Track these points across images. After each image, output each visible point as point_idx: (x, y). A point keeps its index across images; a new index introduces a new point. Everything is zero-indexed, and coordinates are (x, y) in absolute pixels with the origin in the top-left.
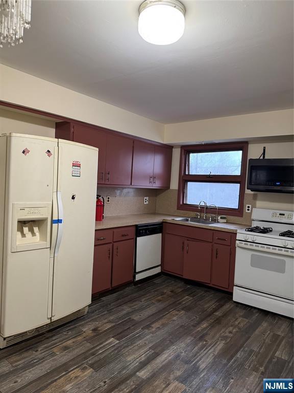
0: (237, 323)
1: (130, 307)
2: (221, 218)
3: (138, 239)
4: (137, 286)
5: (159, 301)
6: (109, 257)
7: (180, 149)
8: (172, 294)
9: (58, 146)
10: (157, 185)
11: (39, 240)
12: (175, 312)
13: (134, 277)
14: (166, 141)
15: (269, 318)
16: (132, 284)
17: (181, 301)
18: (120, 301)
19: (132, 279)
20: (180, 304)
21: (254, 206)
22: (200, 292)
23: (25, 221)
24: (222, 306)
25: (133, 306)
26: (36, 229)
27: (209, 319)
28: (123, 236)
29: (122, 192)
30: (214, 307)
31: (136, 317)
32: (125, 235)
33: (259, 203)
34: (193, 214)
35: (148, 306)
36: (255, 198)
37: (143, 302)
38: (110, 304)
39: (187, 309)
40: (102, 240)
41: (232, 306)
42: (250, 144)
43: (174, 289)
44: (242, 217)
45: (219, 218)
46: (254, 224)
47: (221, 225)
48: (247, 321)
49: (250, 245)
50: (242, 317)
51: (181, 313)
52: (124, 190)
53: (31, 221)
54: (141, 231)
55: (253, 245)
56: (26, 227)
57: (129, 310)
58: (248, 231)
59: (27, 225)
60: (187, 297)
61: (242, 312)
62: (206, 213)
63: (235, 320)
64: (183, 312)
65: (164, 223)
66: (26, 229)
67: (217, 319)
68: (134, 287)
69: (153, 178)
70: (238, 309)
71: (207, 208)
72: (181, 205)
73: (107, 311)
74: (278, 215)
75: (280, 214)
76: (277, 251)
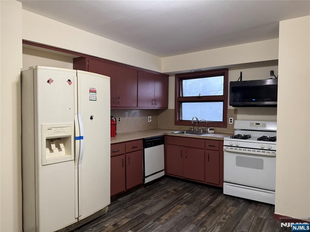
0: (228, 211)
1: (142, 205)
2: (210, 129)
3: (146, 149)
4: (146, 188)
5: (165, 198)
6: (123, 165)
7: (174, 77)
8: (175, 192)
9: (77, 76)
10: (157, 106)
11: (64, 154)
12: (178, 206)
13: (144, 181)
14: (163, 71)
15: (253, 206)
16: (143, 186)
17: (182, 197)
18: (133, 200)
19: (142, 182)
20: (182, 199)
21: (235, 119)
22: (197, 189)
23: (52, 139)
24: (215, 199)
25: (145, 204)
26: (62, 145)
27: (206, 209)
28: (133, 148)
29: (130, 113)
30: (209, 200)
31: (148, 213)
32: (135, 147)
33: (239, 116)
34: (187, 128)
35: (157, 203)
36: (236, 112)
37: (152, 200)
38: (125, 204)
39: (188, 203)
40: (116, 152)
41: (223, 198)
42: (230, 70)
43: (176, 188)
44: (227, 128)
45: (208, 130)
46: (237, 133)
47: (210, 135)
48: (236, 209)
49: (235, 149)
50: (232, 206)
51: (184, 206)
52: (132, 111)
53: (58, 139)
54: (148, 144)
55: (237, 149)
56: (53, 143)
57: (142, 207)
58: (232, 138)
59: (54, 142)
60: (187, 193)
61: (231, 203)
62: (198, 126)
63: (227, 209)
64: (185, 206)
65: (165, 136)
66: (53, 146)
67: (212, 209)
68: (143, 188)
69: (154, 100)
70: (228, 201)
71: (198, 122)
72: (178, 121)
73: (124, 209)
74: (255, 124)
75: (256, 124)
76: (256, 153)
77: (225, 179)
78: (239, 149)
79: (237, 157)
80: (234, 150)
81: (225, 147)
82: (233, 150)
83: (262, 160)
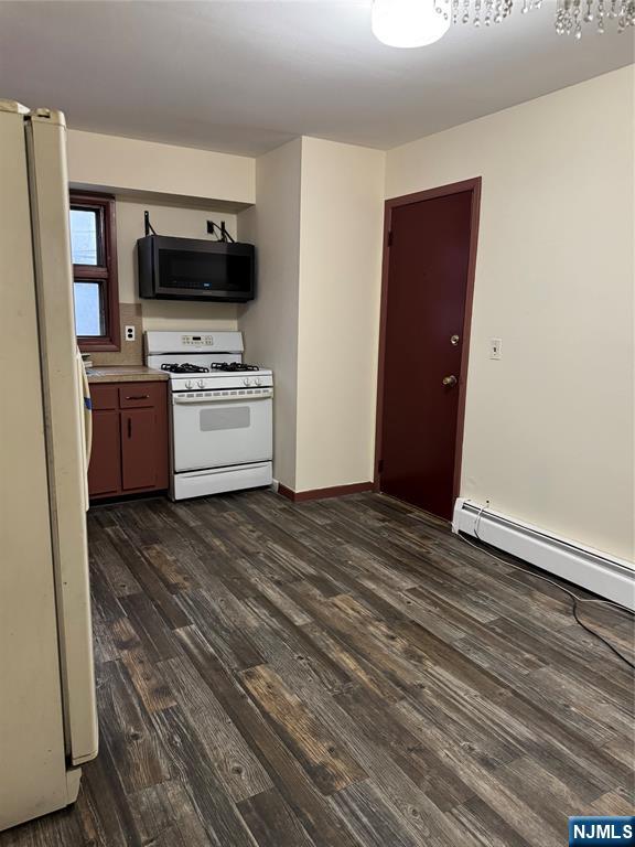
33: (147, 321)
42: (119, 201)
44: (120, 351)
49: (198, 395)
55: (201, 395)
60: (107, 529)
74: (191, 340)
75: (194, 339)
76: (238, 396)
77: (178, 467)
78: (207, 395)
79: (202, 412)
80: (195, 399)
81: (175, 395)
82: (195, 397)
83: (248, 409)
